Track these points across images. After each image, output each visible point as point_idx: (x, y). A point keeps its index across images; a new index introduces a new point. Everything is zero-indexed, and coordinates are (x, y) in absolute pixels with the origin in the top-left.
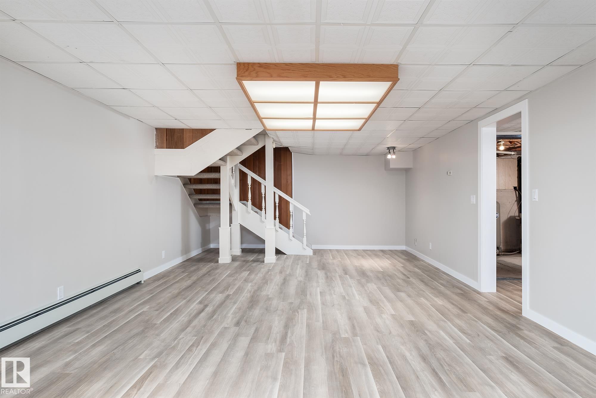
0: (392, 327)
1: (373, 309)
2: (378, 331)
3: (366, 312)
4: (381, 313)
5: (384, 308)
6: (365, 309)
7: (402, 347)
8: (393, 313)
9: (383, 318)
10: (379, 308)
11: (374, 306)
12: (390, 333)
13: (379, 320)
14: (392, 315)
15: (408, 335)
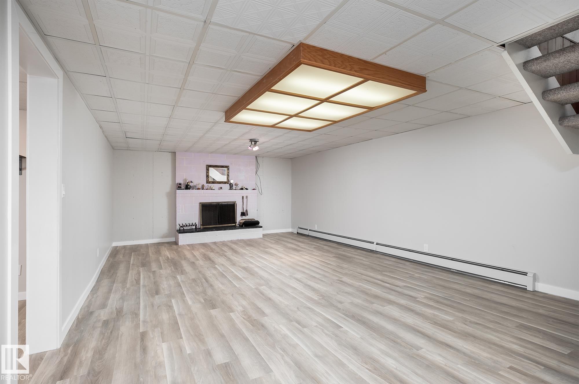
0: (231, 299)
1: (255, 315)
2: (242, 294)
3: (260, 309)
4: (244, 311)
5: (243, 318)
6: (263, 314)
7: (223, 288)
8: (232, 314)
9: (241, 306)
10: (248, 318)
11: (256, 318)
12: (232, 295)
13: (244, 303)
14: (232, 311)
15: (218, 296)
